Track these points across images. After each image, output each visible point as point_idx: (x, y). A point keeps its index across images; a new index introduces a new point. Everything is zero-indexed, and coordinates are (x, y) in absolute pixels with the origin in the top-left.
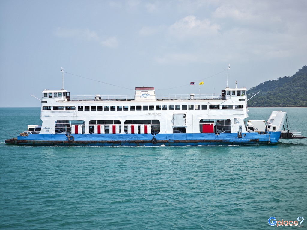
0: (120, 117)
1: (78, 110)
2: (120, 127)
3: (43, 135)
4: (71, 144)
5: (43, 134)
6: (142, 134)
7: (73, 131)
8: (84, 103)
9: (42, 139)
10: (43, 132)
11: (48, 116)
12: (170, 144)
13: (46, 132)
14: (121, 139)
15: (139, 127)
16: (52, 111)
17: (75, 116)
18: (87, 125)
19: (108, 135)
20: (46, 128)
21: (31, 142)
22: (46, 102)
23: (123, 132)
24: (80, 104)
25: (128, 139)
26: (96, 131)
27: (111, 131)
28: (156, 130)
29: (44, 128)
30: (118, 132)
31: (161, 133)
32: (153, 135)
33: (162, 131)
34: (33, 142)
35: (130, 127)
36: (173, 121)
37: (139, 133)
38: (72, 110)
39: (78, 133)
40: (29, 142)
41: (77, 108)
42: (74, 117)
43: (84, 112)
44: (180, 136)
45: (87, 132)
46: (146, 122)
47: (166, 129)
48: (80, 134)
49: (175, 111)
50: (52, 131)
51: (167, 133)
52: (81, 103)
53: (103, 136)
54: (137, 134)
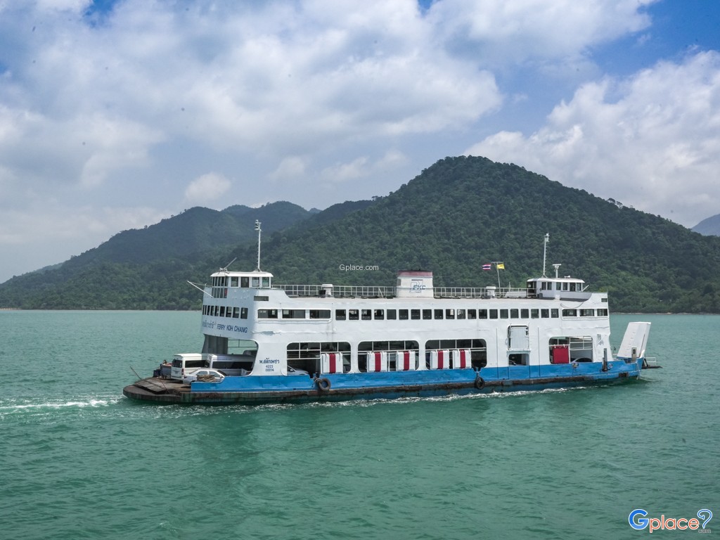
0: (418, 333)
1: (337, 319)
2: (417, 355)
3: (260, 380)
4: (322, 397)
5: (259, 377)
6: (457, 370)
7: (325, 368)
8: (348, 303)
9: (257, 389)
10: (259, 370)
11: (271, 333)
12: (504, 388)
13: (267, 370)
14: (420, 383)
15: (451, 354)
16: (281, 321)
17: (331, 331)
18: (355, 353)
19: (394, 373)
20: (266, 362)
21: (232, 396)
22: (266, 299)
23: (422, 366)
24: (340, 303)
25: (433, 382)
26: (371, 367)
27: (400, 366)
28: (479, 361)
29: (261, 362)
30: (414, 368)
31: (488, 366)
32: (475, 370)
33: (491, 363)
34: (237, 396)
35: (434, 354)
36: (507, 342)
37: (451, 366)
38: (322, 317)
39: (335, 372)
40: (225, 396)
41: (333, 314)
42: (327, 333)
43: (348, 322)
44: (519, 373)
45: (355, 368)
46: (463, 344)
47: (497, 359)
48: (339, 374)
49: (510, 321)
50: (281, 369)
51: (499, 366)
52: (343, 303)
53: (385, 376)
54: (446, 370)
